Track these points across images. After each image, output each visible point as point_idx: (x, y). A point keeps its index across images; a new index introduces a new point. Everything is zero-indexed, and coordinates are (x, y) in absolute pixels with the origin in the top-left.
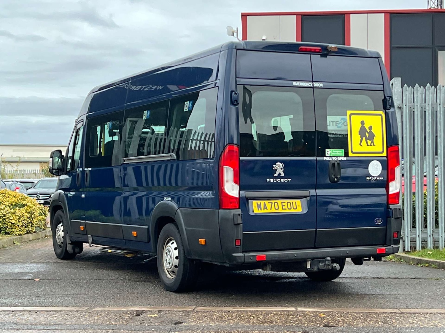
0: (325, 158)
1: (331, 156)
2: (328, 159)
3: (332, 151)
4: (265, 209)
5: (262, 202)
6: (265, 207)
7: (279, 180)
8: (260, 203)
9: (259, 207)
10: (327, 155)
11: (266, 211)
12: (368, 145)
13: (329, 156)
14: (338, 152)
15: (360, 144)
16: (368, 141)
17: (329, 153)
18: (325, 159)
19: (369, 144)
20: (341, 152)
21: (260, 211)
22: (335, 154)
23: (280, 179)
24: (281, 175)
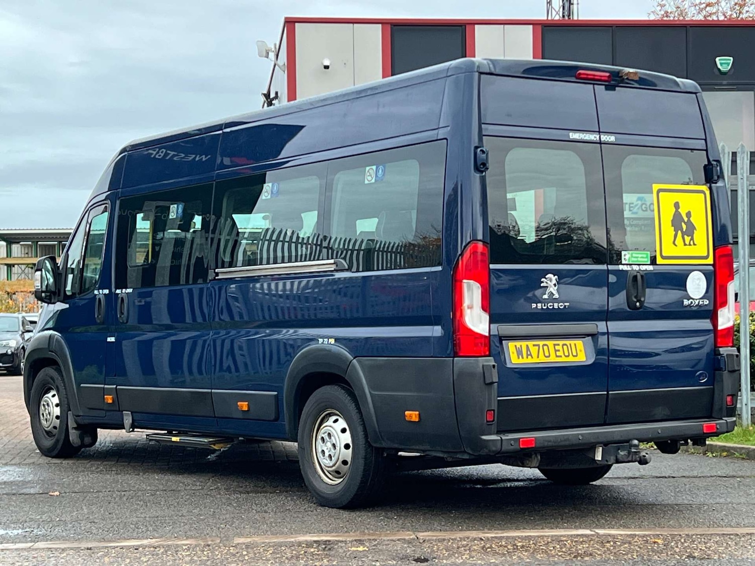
0: (621, 267)
1: (631, 263)
2: (625, 268)
3: (632, 254)
4: (529, 357)
5: (524, 344)
6: (529, 353)
7: (550, 306)
8: (521, 346)
9: (519, 352)
10: (623, 262)
11: (530, 360)
12: (685, 245)
13: (627, 262)
14: (640, 256)
15: (674, 243)
16: (685, 236)
17: (627, 257)
18: (621, 269)
19: (687, 242)
20: (645, 256)
21: (521, 361)
22: (635, 259)
23: (552, 304)
24: (554, 297)
